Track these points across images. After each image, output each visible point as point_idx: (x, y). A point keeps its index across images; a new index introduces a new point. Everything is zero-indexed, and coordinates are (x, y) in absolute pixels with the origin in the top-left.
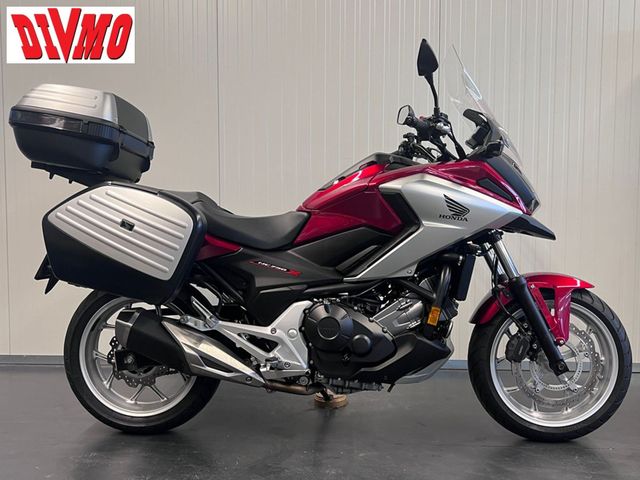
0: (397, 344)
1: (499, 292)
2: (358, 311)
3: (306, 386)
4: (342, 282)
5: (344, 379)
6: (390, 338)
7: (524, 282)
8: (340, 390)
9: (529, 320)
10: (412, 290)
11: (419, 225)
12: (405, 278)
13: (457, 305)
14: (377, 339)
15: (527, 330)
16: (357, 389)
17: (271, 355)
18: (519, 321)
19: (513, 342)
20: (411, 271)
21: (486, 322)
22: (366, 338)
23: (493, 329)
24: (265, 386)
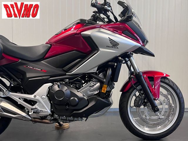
0: (89, 101)
1: (131, 78)
2: (73, 87)
3: (50, 120)
4: (65, 75)
5: (66, 116)
6: (86, 99)
7: (142, 74)
8: (65, 121)
9: (143, 90)
10: (95, 78)
11: (98, 50)
12: (93, 73)
13: (114, 84)
14: (80, 99)
15: (142, 94)
16: (72, 121)
17: (34, 107)
18: (139, 91)
19: (137, 99)
20: (95, 70)
21: (126, 91)
22: (76, 99)
23: (129, 94)
24: (31, 120)
